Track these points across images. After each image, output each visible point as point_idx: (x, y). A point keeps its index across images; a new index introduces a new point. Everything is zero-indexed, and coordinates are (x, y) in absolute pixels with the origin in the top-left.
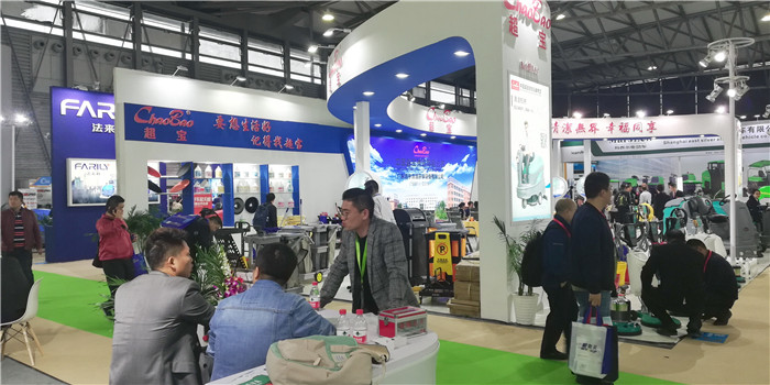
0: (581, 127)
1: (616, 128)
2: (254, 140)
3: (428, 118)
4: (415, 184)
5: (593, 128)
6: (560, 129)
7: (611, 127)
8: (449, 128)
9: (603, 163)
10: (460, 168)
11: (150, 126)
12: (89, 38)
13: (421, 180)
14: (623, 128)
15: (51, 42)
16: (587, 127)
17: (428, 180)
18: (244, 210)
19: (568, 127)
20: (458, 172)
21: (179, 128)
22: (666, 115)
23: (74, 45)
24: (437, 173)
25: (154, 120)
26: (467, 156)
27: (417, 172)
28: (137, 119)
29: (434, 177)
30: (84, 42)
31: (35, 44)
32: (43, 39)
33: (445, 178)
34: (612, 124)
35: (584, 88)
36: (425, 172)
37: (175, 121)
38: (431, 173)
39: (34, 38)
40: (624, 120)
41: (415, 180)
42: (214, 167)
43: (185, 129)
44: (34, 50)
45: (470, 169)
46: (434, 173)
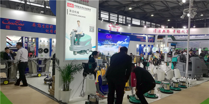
0: (164, 31)
1: (176, 32)
2: (47, 31)
3: (109, 26)
4: (106, 47)
5: (168, 31)
6: (157, 31)
7: (174, 31)
8: (118, 30)
9: (179, 43)
10: (124, 43)
11: (8, 25)
12: (32, 4)
13: (109, 46)
14: (178, 32)
15: (21, 5)
16: (166, 31)
17: (111, 46)
18: (43, 52)
19: (160, 31)
20: (123, 44)
21: (19, 26)
22: (193, 28)
23: (27, 6)
24: (115, 44)
25: (9, 23)
26: (126, 39)
27: (107, 43)
28: (3, 23)
29: (114, 45)
30: (30, 5)
31: (16, 5)
32: (19, 4)
33: (118, 45)
34: (174, 30)
35: (181, 21)
36: (110, 43)
37: (17, 24)
38: (112, 44)
39: (16, 4)
40: (179, 29)
41: (106, 46)
42: (32, 39)
43: (21, 26)
44: (16, 7)
45: (127, 43)
46: (114, 44)
